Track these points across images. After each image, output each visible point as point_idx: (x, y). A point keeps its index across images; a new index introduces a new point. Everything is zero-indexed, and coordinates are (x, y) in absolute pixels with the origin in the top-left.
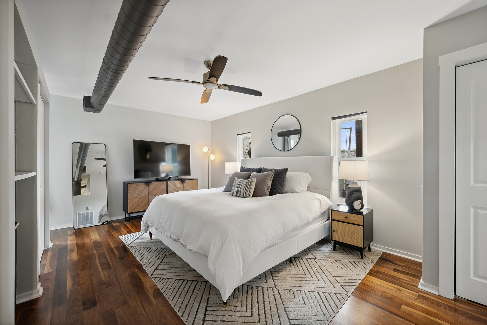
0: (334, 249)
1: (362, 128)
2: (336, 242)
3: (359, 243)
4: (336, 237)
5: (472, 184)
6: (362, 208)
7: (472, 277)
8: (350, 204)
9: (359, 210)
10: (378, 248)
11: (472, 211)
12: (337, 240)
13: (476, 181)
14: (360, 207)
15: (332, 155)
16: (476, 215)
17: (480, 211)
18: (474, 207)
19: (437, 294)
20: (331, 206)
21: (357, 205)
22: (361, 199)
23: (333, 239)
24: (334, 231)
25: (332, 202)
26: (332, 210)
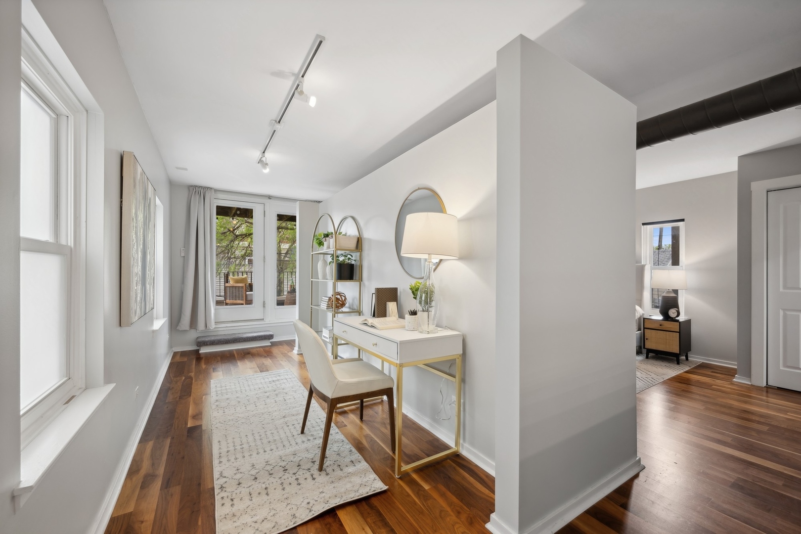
0: (647, 357)
1: (679, 235)
2: (649, 351)
3: (675, 349)
4: (649, 345)
5: (781, 289)
6: (678, 315)
7: (782, 368)
8: (665, 313)
9: (675, 318)
10: (696, 358)
11: (781, 313)
12: (650, 347)
13: (785, 287)
14: (676, 314)
15: (643, 263)
16: (785, 316)
17: (788, 313)
18: (784, 310)
19: (750, 383)
20: (643, 314)
21: (672, 313)
22: (678, 307)
23: (647, 346)
24: (647, 339)
25: (643, 310)
26: (644, 319)
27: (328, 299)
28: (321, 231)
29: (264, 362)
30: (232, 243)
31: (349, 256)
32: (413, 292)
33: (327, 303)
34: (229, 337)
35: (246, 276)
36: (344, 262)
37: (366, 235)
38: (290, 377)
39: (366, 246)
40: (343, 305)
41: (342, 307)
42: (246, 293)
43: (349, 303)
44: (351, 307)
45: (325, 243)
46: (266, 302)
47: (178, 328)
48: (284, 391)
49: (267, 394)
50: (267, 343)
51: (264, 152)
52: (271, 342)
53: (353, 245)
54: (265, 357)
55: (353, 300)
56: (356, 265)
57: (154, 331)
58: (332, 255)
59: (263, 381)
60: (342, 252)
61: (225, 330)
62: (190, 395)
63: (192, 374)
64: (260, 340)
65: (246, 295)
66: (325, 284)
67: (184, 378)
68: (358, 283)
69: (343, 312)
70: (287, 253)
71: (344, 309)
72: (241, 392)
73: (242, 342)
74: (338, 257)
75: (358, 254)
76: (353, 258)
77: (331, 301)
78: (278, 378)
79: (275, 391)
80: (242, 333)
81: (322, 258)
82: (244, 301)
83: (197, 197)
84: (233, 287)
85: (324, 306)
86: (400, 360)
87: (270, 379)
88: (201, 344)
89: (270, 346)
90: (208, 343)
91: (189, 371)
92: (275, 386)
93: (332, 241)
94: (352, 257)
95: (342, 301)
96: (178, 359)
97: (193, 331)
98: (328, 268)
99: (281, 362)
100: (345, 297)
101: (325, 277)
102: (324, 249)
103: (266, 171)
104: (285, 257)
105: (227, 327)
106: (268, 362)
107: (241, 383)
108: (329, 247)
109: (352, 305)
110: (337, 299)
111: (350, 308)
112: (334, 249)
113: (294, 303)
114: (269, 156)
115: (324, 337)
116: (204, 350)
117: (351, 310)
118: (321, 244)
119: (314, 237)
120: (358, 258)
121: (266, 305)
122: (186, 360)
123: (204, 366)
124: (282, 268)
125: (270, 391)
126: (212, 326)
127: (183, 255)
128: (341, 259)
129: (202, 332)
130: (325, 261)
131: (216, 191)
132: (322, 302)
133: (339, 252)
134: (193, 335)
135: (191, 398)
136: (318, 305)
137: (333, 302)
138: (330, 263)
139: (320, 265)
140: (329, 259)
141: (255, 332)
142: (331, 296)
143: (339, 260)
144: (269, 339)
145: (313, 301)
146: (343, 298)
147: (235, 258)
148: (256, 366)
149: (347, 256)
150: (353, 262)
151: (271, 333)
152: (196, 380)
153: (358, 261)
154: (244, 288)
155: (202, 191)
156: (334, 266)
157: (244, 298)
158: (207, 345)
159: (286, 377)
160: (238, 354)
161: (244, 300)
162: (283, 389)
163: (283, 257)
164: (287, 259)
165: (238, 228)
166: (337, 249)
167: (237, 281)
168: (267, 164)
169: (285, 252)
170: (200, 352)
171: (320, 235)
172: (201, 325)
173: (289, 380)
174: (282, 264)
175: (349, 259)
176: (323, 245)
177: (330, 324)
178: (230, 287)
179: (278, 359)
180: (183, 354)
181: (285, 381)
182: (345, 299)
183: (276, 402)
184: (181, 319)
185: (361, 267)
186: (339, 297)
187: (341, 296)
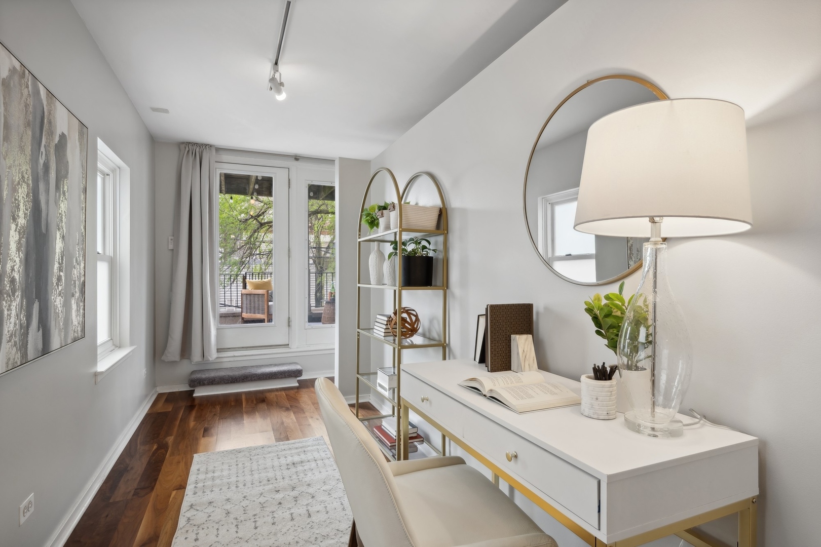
27: (386, 319)
28: (374, 201)
29: (284, 420)
30: (256, 234)
31: (424, 243)
32: (595, 319)
33: (385, 327)
34: (237, 373)
35: (269, 278)
36: (416, 253)
37: (455, 203)
38: (323, 455)
39: (455, 224)
40: (413, 331)
41: (412, 335)
42: (268, 304)
43: (423, 326)
44: (427, 334)
45: (382, 221)
46: (292, 318)
47: (163, 358)
48: (311, 490)
49: (279, 496)
50: (293, 383)
51: (276, 63)
52: (299, 381)
53: (430, 222)
54: (287, 409)
55: (431, 321)
56: (437, 259)
57: (96, 374)
58: (394, 243)
59: (276, 463)
60: (413, 235)
61: (233, 361)
62: (153, 489)
63: (170, 440)
64: (282, 378)
65: (268, 306)
66: (381, 293)
67: (155, 447)
68: (441, 292)
69: (413, 346)
70: (328, 248)
71: (417, 339)
72: (237, 487)
73: (255, 380)
74: (404, 244)
75: (441, 239)
76: (432, 247)
77: (393, 322)
78: (303, 457)
79: (293, 489)
80: (257, 366)
81: (376, 249)
82: (266, 315)
83: (191, 159)
84: (250, 294)
85: (379, 331)
86: (609, 532)
87: (290, 460)
88: (196, 383)
89: (298, 388)
90: (206, 382)
91: (168, 434)
92: (294, 477)
93: (393, 215)
94: (429, 243)
95: (412, 324)
96: (160, 408)
97: (185, 362)
98: (386, 266)
99: (310, 420)
100: (416, 316)
101: (380, 282)
102: (380, 232)
103: (282, 97)
104: (326, 252)
105: (234, 356)
106: (289, 419)
107: (240, 465)
108: (388, 228)
109: (430, 331)
110: (404, 320)
111: (424, 335)
112: (397, 230)
113: (332, 321)
114: (286, 71)
115: (380, 386)
116: (200, 393)
117: (427, 342)
118: (373, 223)
119: (362, 212)
120: (441, 247)
121: (292, 324)
122: (170, 410)
123: (192, 424)
124: (321, 268)
125: (285, 489)
126: (213, 355)
127: (171, 247)
128: (410, 248)
129: (198, 364)
130: (381, 254)
131: (218, 150)
132: (376, 324)
133: (406, 236)
134: (185, 368)
135: (153, 494)
136: (370, 329)
137: (395, 324)
138: (390, 256)
139: (372, 260)
140: (388, 248)
141: (276, 365)
142: (393, 315)
143: (406, 250)
144: (296, 376)
145: (362, 323)
146: (414, 318)
147: (259, 254)
148: (270, 428)
149: (420, 243)
150: (431, 254)
151: (299, 367)
152: (172, 454)
153: (440, 251)
154: (266, 296)
155: (197, 150)
156: (398, 260)
157: (266, 311)
158: (204, 385)
159: (316, 455)
160: (247, 400)
161: (266, 313)
162: (309, 485)
163: (323, 253)
164: (328, 255)
165: (263, 213)
166: (402, 230)
167: (257, 286)
168: (282, 84)
169: (326, 246)
170: (194, 395)
171: (373, 208)
172: (196, 356)
173: (319, 462)
174: (322, 263)
175: (424, 247)
176: (377, 225)
177: (389, 362)
178: (247, 294)
179: (307, 414)
180: (170, 398)
181: (313, 465)
182: (417, 319)
183: (292, 519)
184: (168, 345)
185: (446, 262)
186: (405, 315)
187: (409, 314)
